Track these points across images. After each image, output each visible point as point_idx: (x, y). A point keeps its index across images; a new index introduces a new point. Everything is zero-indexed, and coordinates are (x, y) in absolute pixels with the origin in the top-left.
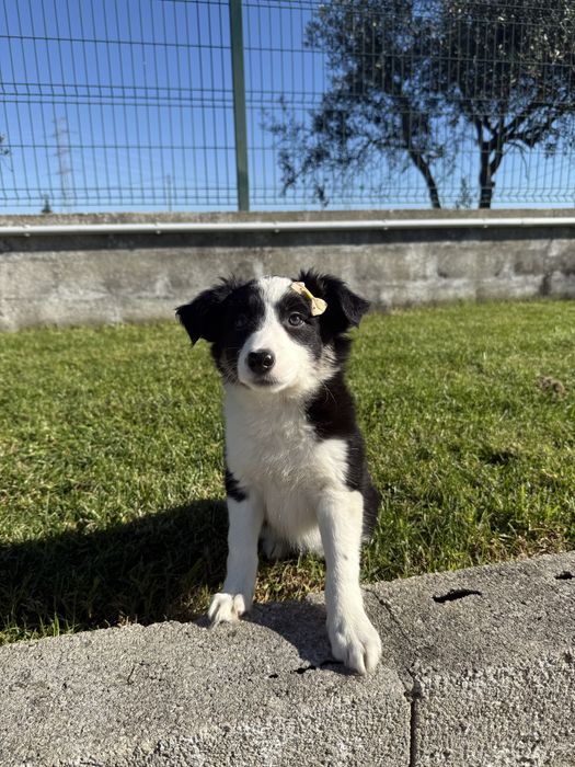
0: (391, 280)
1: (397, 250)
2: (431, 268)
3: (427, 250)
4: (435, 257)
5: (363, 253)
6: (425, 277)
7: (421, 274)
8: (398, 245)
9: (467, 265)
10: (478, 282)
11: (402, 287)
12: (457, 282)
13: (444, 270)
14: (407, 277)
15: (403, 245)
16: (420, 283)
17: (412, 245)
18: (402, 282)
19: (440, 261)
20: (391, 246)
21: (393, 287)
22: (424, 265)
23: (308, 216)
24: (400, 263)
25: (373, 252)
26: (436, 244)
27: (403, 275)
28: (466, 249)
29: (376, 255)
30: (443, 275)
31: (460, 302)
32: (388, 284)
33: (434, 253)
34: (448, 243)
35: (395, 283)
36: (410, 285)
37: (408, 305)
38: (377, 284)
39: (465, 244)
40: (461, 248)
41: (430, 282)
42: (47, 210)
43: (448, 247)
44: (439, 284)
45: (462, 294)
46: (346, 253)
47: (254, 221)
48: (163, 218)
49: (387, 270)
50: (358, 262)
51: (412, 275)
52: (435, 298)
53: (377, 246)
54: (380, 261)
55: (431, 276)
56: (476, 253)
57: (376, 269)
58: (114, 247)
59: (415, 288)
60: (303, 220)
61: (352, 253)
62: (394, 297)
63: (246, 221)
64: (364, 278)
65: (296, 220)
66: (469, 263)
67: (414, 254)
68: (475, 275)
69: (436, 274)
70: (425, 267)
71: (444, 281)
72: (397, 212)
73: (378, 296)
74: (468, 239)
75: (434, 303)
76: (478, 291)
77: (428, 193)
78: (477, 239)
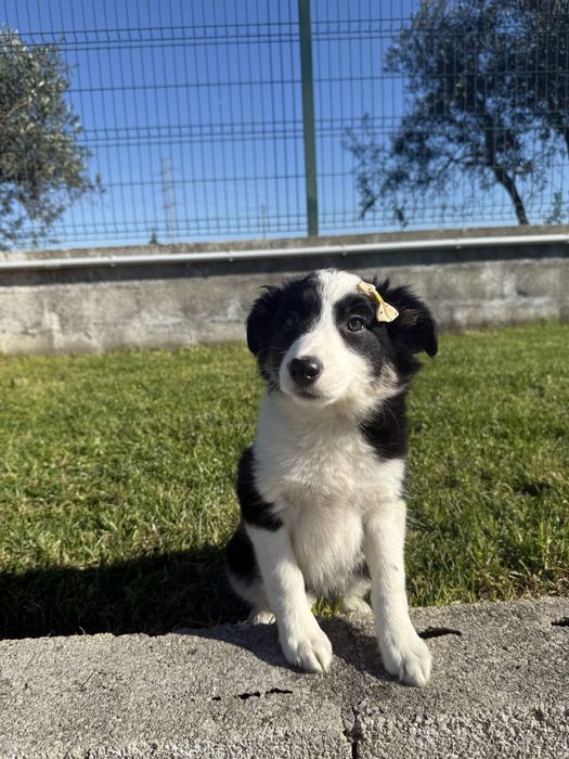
0: (465, 300)
1: (472, 269)
2: (509, 287)
3: (505, 268)
4: (513, 276)
5: (435, 272)
6: (502, 296)
7: (498, 292)
8: (473, 263)
9: (549, 283)
10: (561, 301)
11: (478, 307)
12: (538, 301)
13: (524, 288)
14: (483, 296)
15: (479, 264)
16: (497, 302)
17: (487, 263)
18: (477, 301)
19: (519, 279)
20: (465, 265)
21: (467, 307)
22: (501, 284)
23: (376, 238)
24: (477, 281)
25: (446, 271)
26: (514, 262)
27: (479, 294)
28: (547, 267)
29: (449, 275)
30: (522, 293)
31: (542, 322)
32: (462, 303)
33: (512, 271)
34: (527, 261)
35: (470, 302)
36: (487, 304)
37: (484, 325)
38: (450, 303)
39: (546, 261)
40: (541, 266)
41: (508, 301)
42: (154, 241)
43: (527, 265)
44: (519, 303)
45: (544, 313)
46: (416, 273)
47: (323, 245)
48: (236, 246)
49: (461, 289)
50: (429, 281)
51: (488, 293)
52: (515, 317)
53: (450, 266)
54: (454, 280)
55: (509, 295)
56: (558, 271)
57: (448, 288)
58: (191, 275)
59: (492, 307)
60: (372, 242)
61: (423, 272)
62: (469, 317)
63: (315, 245)
64: (436, 298)
65: (364, 242)
66: (551, 281)
67: (490, 274)
68: (558, 293)
69: (515, 294)
70: (502, 285)
71: (523, 300)
72: (470, 230)
73: (451, 316)
74: (549, 256)
75: (513, 323)
76: (562, 310)
77: (514, 210)
78: (559, 256)
